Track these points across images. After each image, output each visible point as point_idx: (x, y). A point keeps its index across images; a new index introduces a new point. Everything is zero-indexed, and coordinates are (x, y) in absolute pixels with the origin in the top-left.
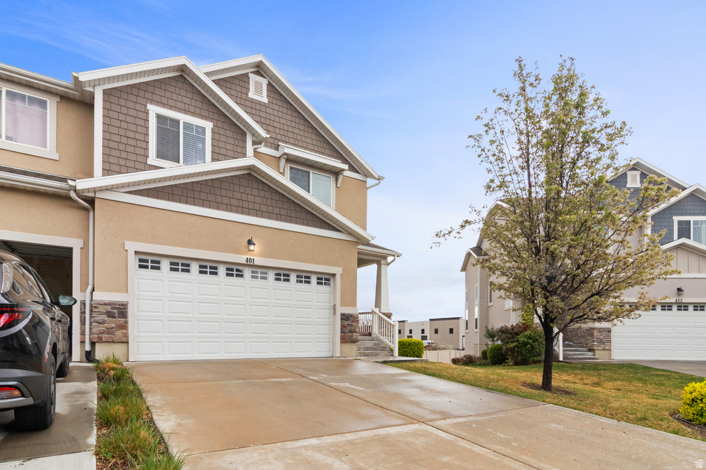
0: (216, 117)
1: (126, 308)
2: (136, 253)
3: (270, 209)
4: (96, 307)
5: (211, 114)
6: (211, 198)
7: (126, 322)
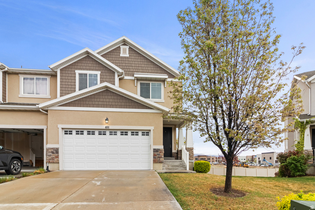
0: (102, 68)
1: (58, 150)
2: (63, 129)
3: (117, 104)
4: (48, 150)
5: (100, 68)
6: (90, 103)
7: (58, 155)
